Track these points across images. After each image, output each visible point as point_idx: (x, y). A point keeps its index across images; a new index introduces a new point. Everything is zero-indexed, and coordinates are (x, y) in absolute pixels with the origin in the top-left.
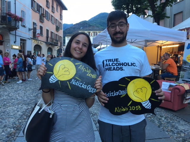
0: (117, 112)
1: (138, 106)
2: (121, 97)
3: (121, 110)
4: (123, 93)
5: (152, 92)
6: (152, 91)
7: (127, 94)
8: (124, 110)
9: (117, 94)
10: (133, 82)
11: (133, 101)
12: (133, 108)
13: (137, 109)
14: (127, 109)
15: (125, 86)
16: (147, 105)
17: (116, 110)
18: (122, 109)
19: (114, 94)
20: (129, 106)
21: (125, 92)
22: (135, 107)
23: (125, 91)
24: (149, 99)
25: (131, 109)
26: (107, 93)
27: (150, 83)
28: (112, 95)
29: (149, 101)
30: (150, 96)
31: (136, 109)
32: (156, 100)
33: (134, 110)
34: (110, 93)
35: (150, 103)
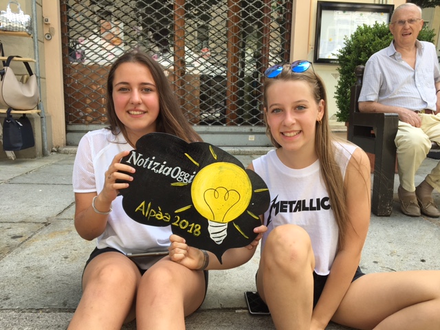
0: (140, 212)
1: (197, 225)
2: (172, 184)
3: (153, 213)
4: (183, 177)
5: (245, 212)
6: (247, 209)
7: (190, 185)
8: (159, 217)
9: (166, 171)
10: (220, 167)
11: (193, 207)
12: (184, 224)
13: (190, 231)
14: (169, 219)
15: (198, 164)
16: (217, 233)
17: (142, 208)
18: (157, 213)
19: (159, 167)
20: (178, 214)
21: (188, 179)
22: (190, 223)
23: (190, 177)
24: (230, 224)
25: (178, 223)
26: (145, 158)
27: (253, 190)
28: (154, 169)
29: (226, 227)
30: (237, 217)
31: (189, 228)
32: (243, 232)
33: (182, 227)
34: (151, 159)
35: (225, 233)
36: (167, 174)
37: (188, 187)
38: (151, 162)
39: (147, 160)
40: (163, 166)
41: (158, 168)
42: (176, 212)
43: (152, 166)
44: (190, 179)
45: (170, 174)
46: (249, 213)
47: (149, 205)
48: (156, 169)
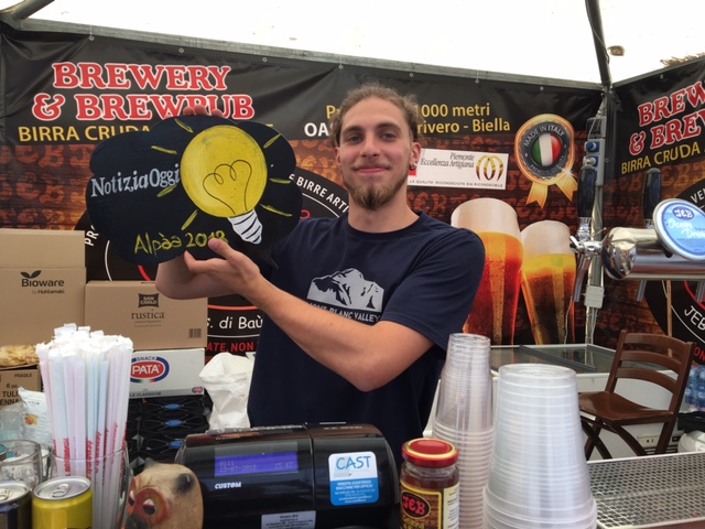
0: (141, 251)
1: (218, 232)
2: (159, 195)
3: (157, 246)
4: (166, 179)
5: (269, 184)
6: (269, 176)
7: (180, 184)
8: (166, 246)
9: (143, 183)
10: (204, 140)
11: (200, 212)
12: (201, 239)
14: (179, 242)
15: (175, 152)
16: (249, 228)
17: (140, 245)
18: (162, 242)
19: (132, 181)
20: (188, 230)
21: (174, 177)
23: (174, 174)
24: (258, 209)
25: (194, 242)
26: (108, 179)
27: (261, 147)
28: (127, 188)
29: (255, 215)
30: (261, 195)
32: (281, 210)
34: (117, 178)
35: (258, 224)
36: (146, 186)
37: (180, 188)
38: (119, 181)
39: (113, 181)
40: (135, 179)
41: (131, 184)
42: (183, 228)
43: (123, 185)
44: (177, 176)
45: (149, 184)
46: (273, 180)
47: (147, 237)
48: (130, 186)
